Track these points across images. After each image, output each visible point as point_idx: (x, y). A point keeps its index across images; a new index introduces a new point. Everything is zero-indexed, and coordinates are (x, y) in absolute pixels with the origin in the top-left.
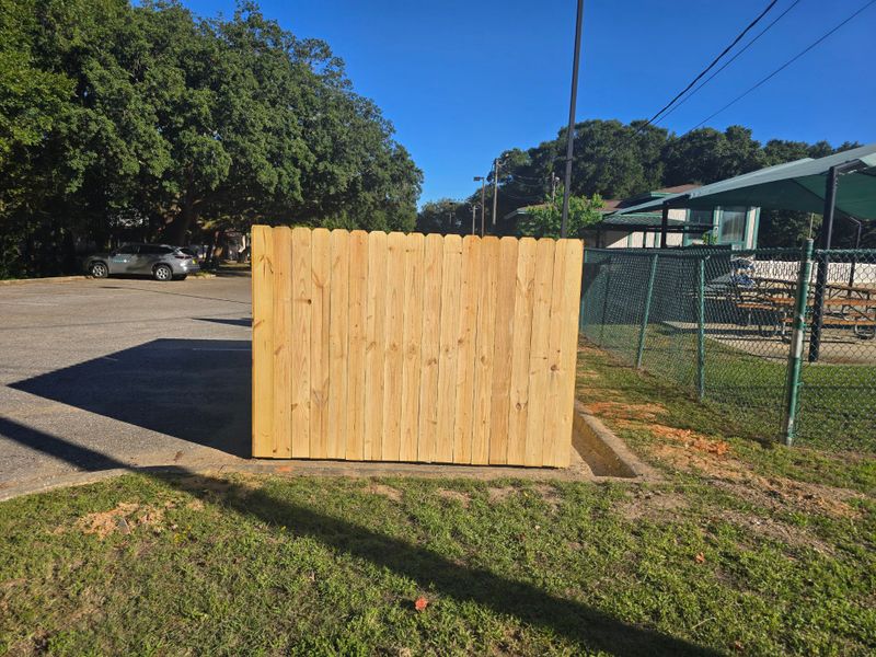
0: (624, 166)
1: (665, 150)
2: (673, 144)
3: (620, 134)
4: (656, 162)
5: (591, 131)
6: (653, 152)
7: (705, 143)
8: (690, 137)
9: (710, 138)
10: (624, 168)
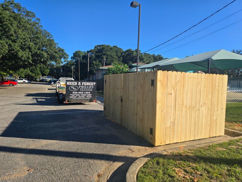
0: (113, 57)
1: (122, 54)
2: (123, 52)
3: (111, 49)
4: (120, 56)
5: (104, 47)
6: (119, 54)
7: (131, 52)
8: (128, 51)
9: (132, 52)
10: (113, 58)
